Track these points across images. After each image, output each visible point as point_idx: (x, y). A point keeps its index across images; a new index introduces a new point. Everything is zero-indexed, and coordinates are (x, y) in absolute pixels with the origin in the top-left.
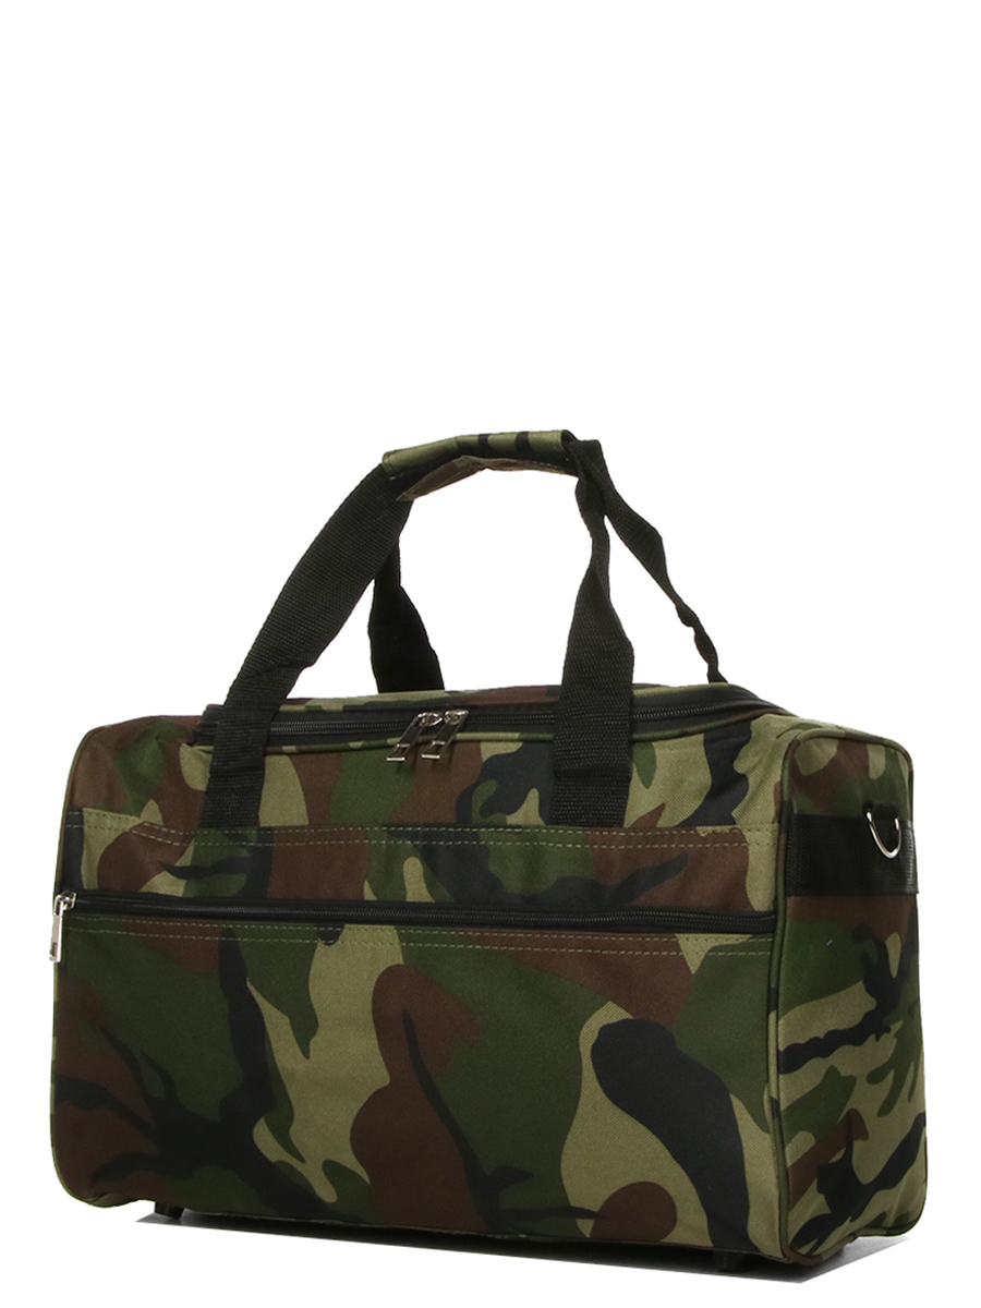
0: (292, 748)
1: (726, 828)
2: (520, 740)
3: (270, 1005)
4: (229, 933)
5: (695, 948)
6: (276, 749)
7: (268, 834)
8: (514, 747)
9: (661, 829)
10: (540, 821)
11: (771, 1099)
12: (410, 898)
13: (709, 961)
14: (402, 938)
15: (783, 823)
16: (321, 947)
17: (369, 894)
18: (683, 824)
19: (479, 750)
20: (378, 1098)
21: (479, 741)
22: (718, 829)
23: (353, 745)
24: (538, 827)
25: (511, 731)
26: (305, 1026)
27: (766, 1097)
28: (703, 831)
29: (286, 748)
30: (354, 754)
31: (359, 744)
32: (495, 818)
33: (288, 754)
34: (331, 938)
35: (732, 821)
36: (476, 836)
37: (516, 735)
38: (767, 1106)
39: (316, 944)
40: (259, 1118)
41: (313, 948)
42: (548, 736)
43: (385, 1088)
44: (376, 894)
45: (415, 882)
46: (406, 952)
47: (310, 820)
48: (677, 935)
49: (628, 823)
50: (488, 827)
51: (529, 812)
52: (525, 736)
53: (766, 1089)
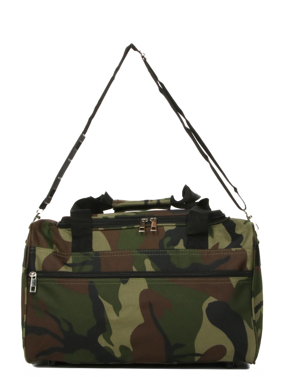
0: (102, 229)
1: (240, 249)
2: (175, 226)
3: (106, 302)
4: (92, 282)
5: (234, 281)
6: (97, 229)
7: (97, 253)
8: (174, 228)
9: (220, 249)
10: (184, 248)
11: (253, 320)
12: (147, 270)
13: (238, 284)
14: (147, 281)
15: (255, 247)
16: (122, 285)
17: (135, 269)
18: (227, 248)
19: (164, 228)
20: (140, 326)
21: (163, 226)
22: (237, 249)
23: (123, 228)
24: (184, 249)
25: (173, 223)
26: (118, 308)
27: (252, 320)
28: (234, 249)
29: (100, 229)
30: (123, 230)
31: (125, 227)
32: (171, 247)
33: (101, 231)
34: (125, 282)
35: (241, 247)
36: (166, 253)
37: (175, 224)
38: (252, 323)
39: (120, 284)
40: (101, 334)
41: (120, 285)
42: (185, 224)
43: (143, 324)
44: (137, 269)
45: (149, 266)
46: (149, 285)
47: (111, 249)
48: (230, 278)
49: (210, 248)
50: (169, 250)
51: (181, 245)
52: (177, 224)
53: (252, 318)
